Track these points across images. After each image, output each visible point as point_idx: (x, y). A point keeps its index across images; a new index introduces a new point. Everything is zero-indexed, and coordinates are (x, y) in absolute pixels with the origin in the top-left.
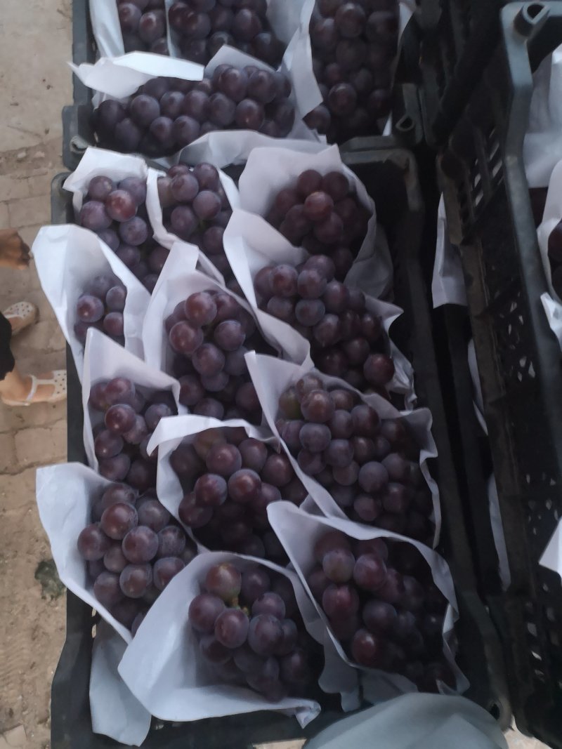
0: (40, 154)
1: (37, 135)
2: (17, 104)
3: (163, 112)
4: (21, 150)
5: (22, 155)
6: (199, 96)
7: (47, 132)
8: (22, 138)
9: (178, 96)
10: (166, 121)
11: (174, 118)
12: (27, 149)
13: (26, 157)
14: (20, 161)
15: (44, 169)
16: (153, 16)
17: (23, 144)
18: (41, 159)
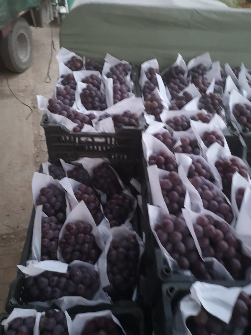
0: (13, 236)
1: (14, 228)
2: (9, 216)
3: (49, 285)
4: (5, 234)
5: (4, 237)
6: (64, 280)
7: (18, 227)
8: (7, 229)
9: (56, 278)
10: (49, 289)
11: (53, 287)
12: (8, 234)
13: (6, 238)
14: (3, 239)
15: (12, 243)
16: (53, 243)
17: (7, 232)
18: (13, 238)
